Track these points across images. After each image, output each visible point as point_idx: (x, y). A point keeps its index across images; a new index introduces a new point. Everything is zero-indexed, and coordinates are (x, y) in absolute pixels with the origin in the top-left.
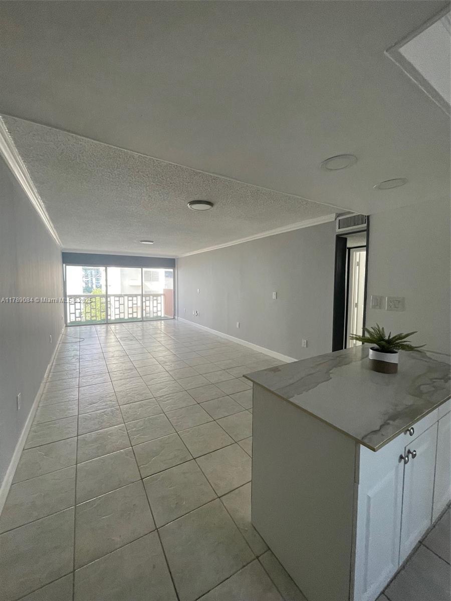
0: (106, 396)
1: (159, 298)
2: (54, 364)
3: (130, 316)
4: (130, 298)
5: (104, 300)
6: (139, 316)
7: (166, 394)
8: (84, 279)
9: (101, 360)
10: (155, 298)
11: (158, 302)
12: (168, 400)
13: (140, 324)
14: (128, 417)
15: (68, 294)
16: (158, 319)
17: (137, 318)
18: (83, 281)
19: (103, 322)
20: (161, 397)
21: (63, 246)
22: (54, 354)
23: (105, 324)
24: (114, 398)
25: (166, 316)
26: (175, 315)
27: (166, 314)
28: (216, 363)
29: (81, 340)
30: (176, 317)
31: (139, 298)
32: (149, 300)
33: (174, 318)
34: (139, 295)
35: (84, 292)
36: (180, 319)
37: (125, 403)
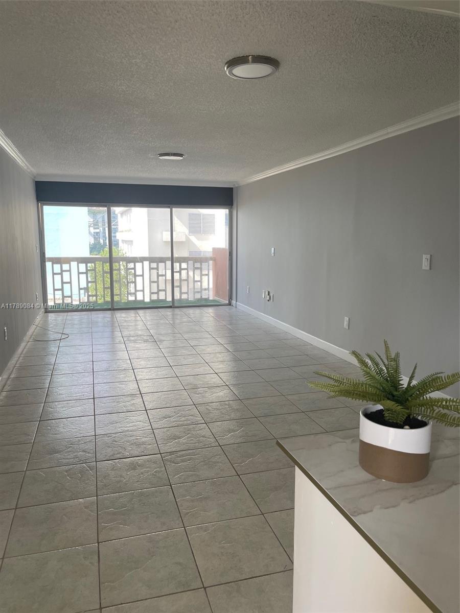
0: (79, 441)
1: (204, 265)
2: (12, 376)
3: (155, 297)
4: (154, 265)
5: (107, 267)
6: (169, 299)
7: (182, 448)
8: (92, 230)
9: (87, 374)
10: (198, 265)
11: (204, 273)
12: (183, 461)
13: (169, 312)
14: (105, 486)
15: (48, 254)
16: (202, 304)
17: (165, 301)
18: (90, 233)
19: (105, 307)
20: (171, 453)
21: (34, 170)
22: (16, 359)
23: (109, 310)
24: (91, 446)
25: (217, 299)
26: (231, 298)
27: (215, 296)
28: (289, 397)
29: (64, 336)
30: (234, 302)
31: (169, 263)
32: (187, 269)
33: (230, 304)
34: (167, 259)
35: (91, 252)
36: (241, 306)
37: (107, 458)
